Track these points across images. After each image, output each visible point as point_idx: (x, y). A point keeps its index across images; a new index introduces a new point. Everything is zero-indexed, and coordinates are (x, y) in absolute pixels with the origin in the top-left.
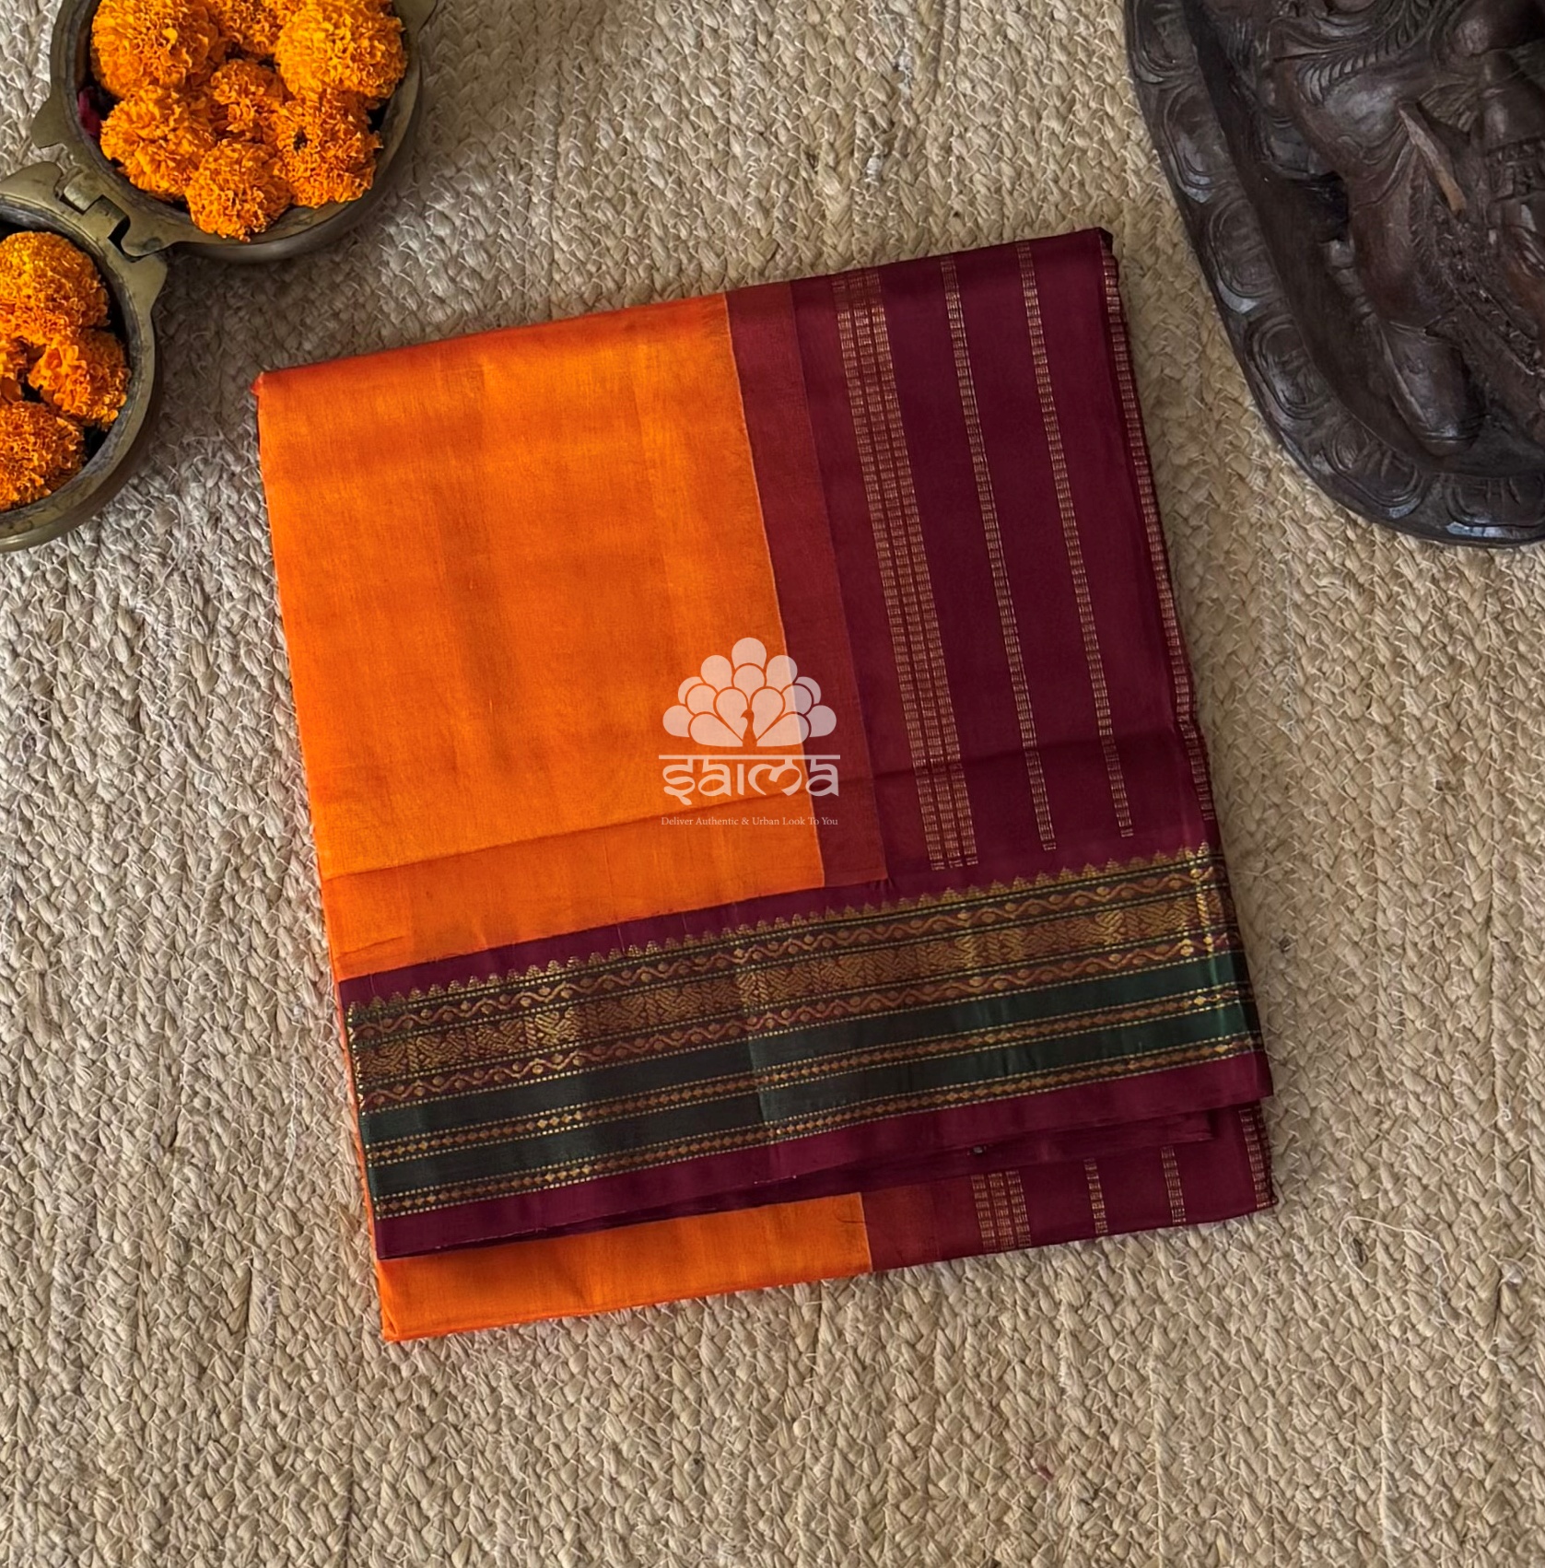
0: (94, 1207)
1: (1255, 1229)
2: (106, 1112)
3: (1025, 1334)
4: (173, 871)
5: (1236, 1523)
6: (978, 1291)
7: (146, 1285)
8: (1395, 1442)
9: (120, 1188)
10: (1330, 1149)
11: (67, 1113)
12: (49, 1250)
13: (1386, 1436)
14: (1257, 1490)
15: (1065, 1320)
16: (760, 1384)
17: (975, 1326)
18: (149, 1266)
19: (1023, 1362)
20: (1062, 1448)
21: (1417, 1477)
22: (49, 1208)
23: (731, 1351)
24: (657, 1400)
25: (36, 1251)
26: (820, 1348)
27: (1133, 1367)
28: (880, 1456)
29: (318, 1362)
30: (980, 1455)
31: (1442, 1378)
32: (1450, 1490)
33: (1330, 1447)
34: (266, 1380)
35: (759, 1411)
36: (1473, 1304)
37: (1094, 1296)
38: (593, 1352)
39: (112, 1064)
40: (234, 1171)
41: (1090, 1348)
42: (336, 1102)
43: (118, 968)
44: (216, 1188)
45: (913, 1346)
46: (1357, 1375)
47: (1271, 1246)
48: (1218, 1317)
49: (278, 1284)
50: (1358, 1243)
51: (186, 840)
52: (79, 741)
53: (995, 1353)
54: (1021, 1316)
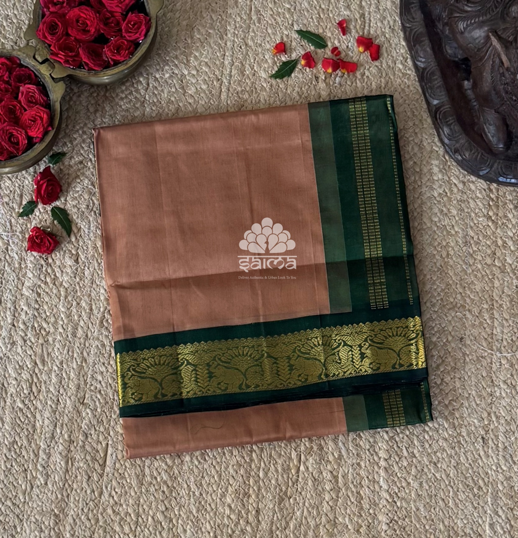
0: (56, 423)
1: (448, 433)
2: (62, 391)
3: (369, 468)
4: (87, 310)
5: (437, 531)
6: (353, 454)
7: (72, 449)
8: (492, 505)
9: (65, 416)
10: (475, 406)
11: (48, 391)
12: (40, 437)
13: (489, 503)
14: (445, 520)
15: (382, 463)
16: (280, 485)
17: (352, 466)
18: (73, 442)
19: (368, 477)
20: (381, 506)
21: (499, 516)
22: (41, 423)
23: (270, 474)
24: (244, 490)
25: (35, 437)
26: (300, 472)
28: (320, 509)
29: (129, 475)
30: (353, 509)
31: (509, 484)
32: (510, 521)
33: (470, 506)
34: (111, 481)
35: (279, 495)
37: (392, 456)
38: (223, 474)
39: (64, 375)
40: (104, 411)
41: (391, 473)
43: (68, 343)
44: (97, 417)
45: (331, 472)
46: (481, 483)
47: (453, 439)
48: (435, 462)
49: (117, 449)
50: (483, 438)
51: (92, 301)
52: (57, 267)
53: (359, 474)
54: (368, 462)
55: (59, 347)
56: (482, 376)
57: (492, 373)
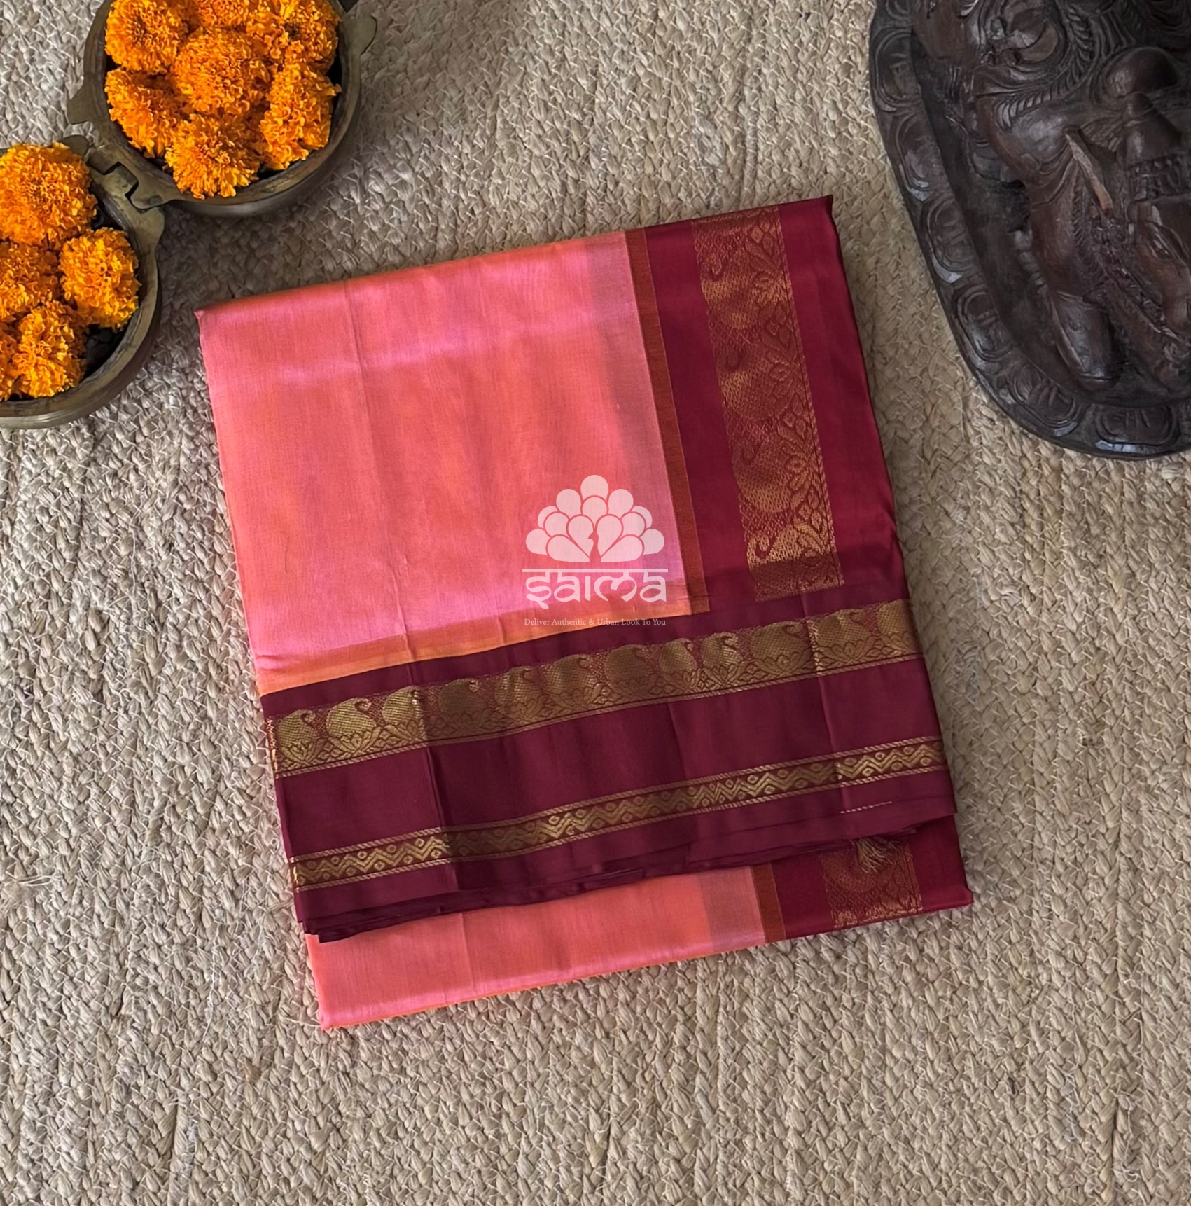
0: (57, 1062)
1: (935, 1072)
2: (68, 989)
3: (762, 1153)
4: (124, 807)
6: (728, 1120)
7: (96, 1120)
9: (77, 1046)
10: (993, 1011)
11: (37, 989)
12: (22, 1095)
15: (792, 1141)
16: (562, 1191)
17: (725, 1146)
18: (98, 1105)
19: (760, 1173)
22: (22, 1061)
23: (541, 1166)
26: (609, 1162)
27: (842, 1177)
29: (227, 1177)
31: (1071, 1180)
34: (186, 1191)
36: (1096, 1125)
37: (814, 1123)
38: (437, 1168)
39: (73, 952)
40: (165, 1033)
41: (809, 1162)
42: (245, 980)
43: (80, 880)
44: (151, 1046)
45: (678, 1161)
46: (1009, 1180)
47: (946, 1084)
48: (906, 1138)
49: (197, 1118)
50: (1011, 1080)
51: (135, 784)
52: (53, 710)
53: (740, 1168)
54: (760, 1139)
55: (60, 889)
56: (1010, 942)
57: (1031, 933)
